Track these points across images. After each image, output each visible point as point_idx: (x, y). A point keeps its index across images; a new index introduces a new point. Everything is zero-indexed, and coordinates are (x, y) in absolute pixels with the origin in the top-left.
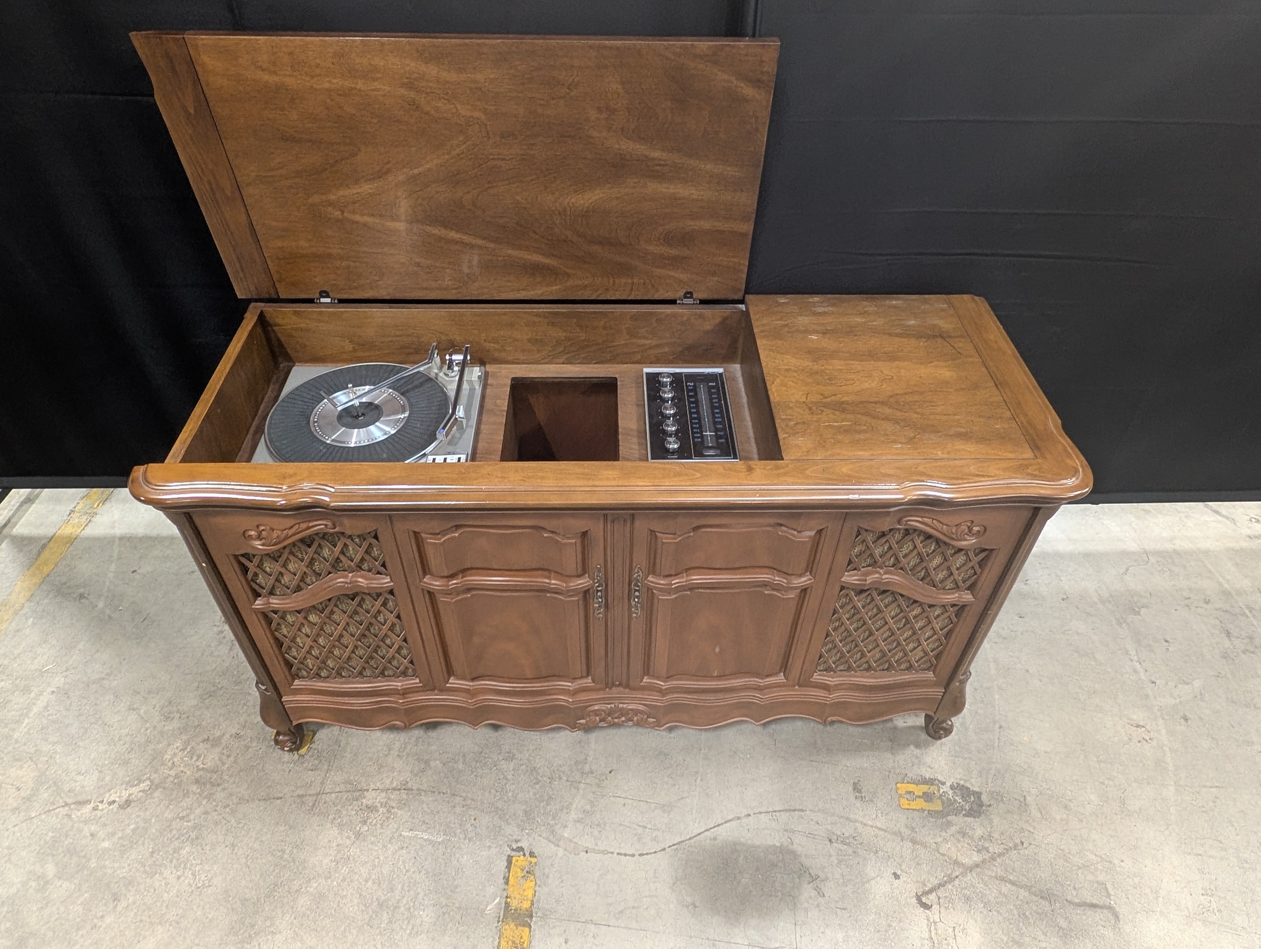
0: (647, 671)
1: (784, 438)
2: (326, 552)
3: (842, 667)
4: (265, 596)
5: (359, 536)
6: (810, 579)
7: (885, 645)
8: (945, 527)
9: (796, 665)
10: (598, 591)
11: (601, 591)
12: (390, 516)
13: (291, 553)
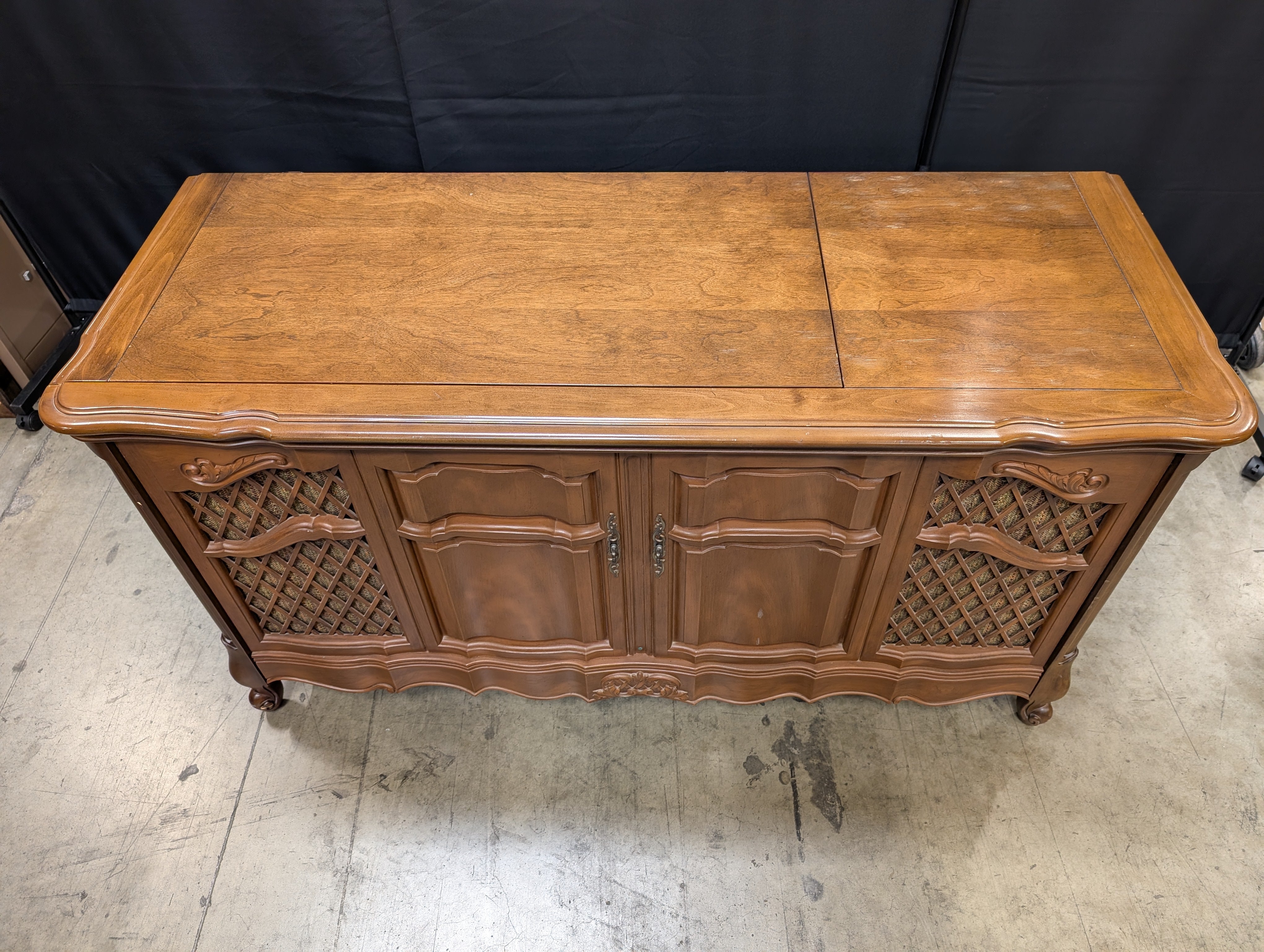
0: (676, 634)
1: (847, 359)
2: (283, 492)
3: (915, 639)
4: (218, 540)
5: (319, 473)
6: (877, 536)
7: (971, 615)
8: (1055, 476)
9: (858, 636)
10: (612, 543)
11: (615, 543)
12: (352, 452)
13: (242, 490)
